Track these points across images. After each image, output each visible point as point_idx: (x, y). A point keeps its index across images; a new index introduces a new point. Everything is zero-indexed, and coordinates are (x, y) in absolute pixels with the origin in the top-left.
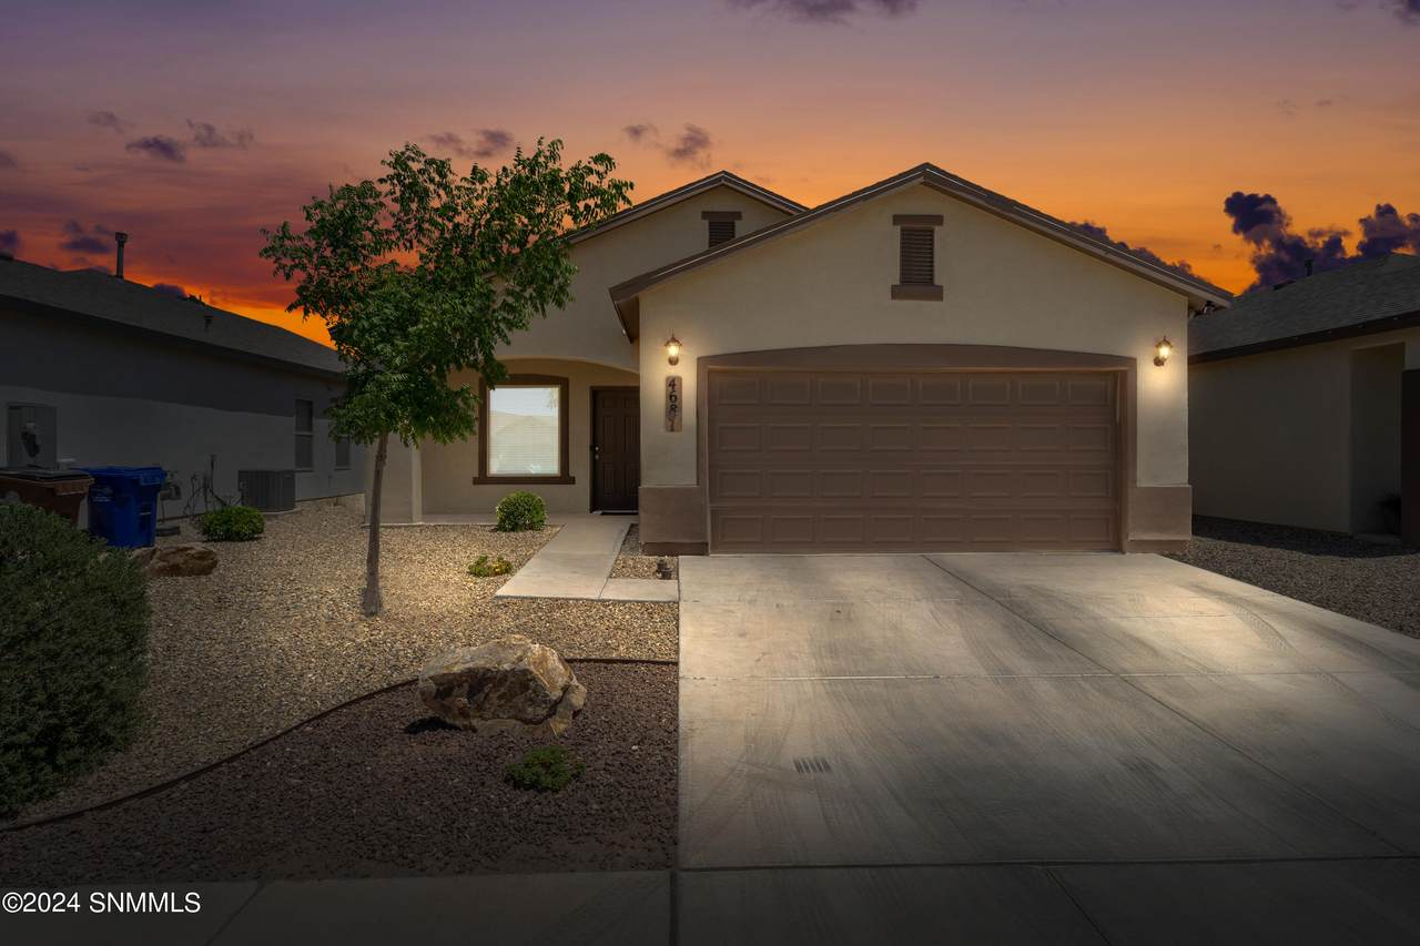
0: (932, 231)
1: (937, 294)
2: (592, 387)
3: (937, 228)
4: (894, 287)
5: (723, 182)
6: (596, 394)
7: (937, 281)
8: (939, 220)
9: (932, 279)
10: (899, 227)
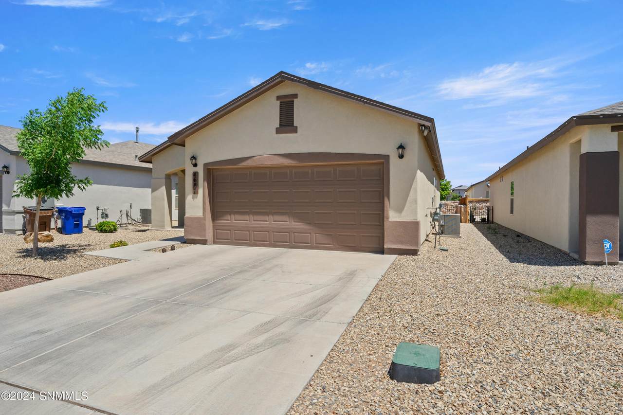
0: (293, 102)
1: (295, 130)
3: (295, 100)
4: (277, 129)
7: (295, 124)
8: (296, 96)
10: (279, 101)
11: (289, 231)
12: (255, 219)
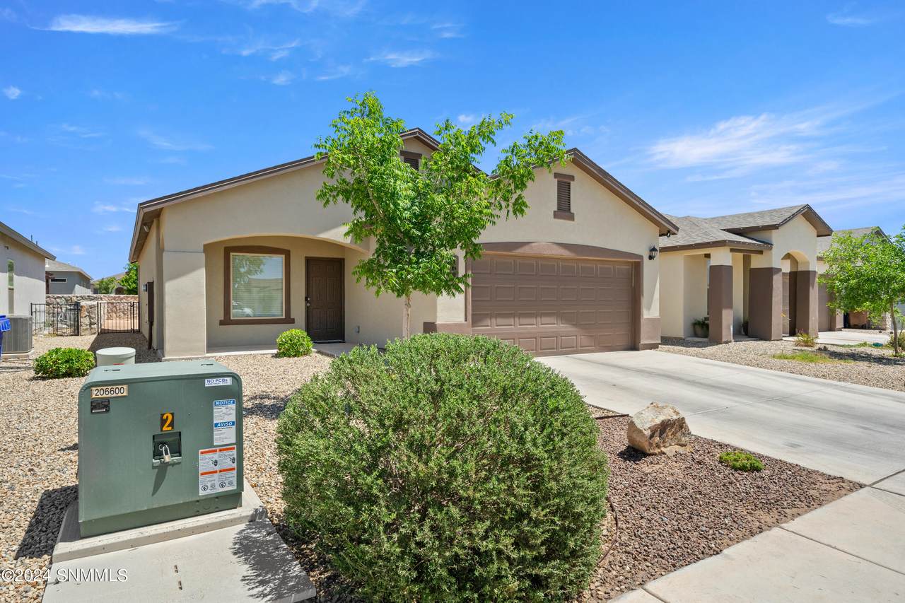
0: (569, 183)
1: (571, 217)
2: (306, 257)
3: (572, 182)
4: (555, 212)
5: (418, 135)
6: (309, 261)
7: (572, 211)
8: (572, 178)
9: (569, 209)
10: (556, 180)
11: (556, 335)
12: (521, 323)
